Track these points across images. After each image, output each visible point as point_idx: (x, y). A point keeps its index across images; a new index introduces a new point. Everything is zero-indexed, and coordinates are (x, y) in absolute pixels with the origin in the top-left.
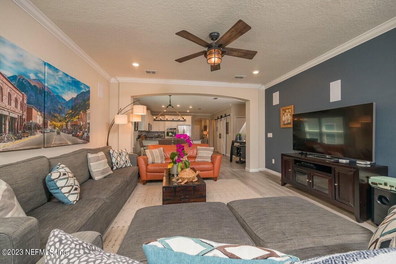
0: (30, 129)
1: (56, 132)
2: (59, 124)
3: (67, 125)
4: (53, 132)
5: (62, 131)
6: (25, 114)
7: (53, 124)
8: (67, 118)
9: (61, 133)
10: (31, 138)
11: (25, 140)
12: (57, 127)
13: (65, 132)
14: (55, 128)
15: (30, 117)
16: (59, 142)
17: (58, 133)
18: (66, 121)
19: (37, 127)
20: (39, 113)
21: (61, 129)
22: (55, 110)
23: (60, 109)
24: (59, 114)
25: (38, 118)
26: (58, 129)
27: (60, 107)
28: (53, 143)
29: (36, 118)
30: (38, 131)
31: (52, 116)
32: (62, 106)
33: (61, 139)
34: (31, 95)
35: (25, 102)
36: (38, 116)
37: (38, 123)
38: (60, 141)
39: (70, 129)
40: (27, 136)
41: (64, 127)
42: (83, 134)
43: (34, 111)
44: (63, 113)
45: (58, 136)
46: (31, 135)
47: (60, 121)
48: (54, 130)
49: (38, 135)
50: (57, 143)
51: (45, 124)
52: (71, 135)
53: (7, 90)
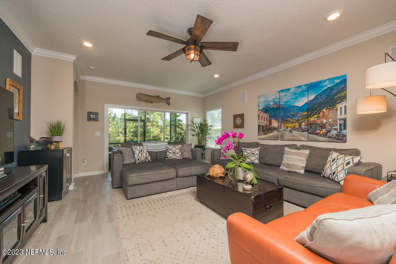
0: (270, 130)
1: (288, 131)
2: (291, 125)
3: (300, 126)
4: (286, 131)
5: (295, 130)
6: (268, 123)
7: (285, 126)
8: (300, 119)
9: (293, 131)
10: (271, 134)
11: (268, 135)
12: (290, 127)
13: (298, 131)
14: (287, 128)
15: (270, 124)
16: (291, 138)
17: (291, 131)
18: (300, 122)
19: (275, 129)
20: (276, 121)
21: (294, 128)
22: (287, 117)
23: (292, 114)
24: (291, 118)
25: (275, 124)
26: (290, 128)
27: (292, 113)
28: (286, 138)
29: (274, 124)
30: (275, 131)
31: (285, 121)
32: (294, 112)
34: (271, 113)
35: (268, 117)
36: (275, 123)
37: (275, 126)
38: (292, 137)
39: (305, 128)
40: (269, 133)
41: (298, 127)
42: (329, 131)
43: (273, 121)
44: (295, 117)
45: (291, 134)
46: (271, 133)
47: (292, 123)
48: (287, 130)
49: (275, 133)
50: (289, 138)
51: (280, 126)
52: (307, 133)
53: (261, 115)
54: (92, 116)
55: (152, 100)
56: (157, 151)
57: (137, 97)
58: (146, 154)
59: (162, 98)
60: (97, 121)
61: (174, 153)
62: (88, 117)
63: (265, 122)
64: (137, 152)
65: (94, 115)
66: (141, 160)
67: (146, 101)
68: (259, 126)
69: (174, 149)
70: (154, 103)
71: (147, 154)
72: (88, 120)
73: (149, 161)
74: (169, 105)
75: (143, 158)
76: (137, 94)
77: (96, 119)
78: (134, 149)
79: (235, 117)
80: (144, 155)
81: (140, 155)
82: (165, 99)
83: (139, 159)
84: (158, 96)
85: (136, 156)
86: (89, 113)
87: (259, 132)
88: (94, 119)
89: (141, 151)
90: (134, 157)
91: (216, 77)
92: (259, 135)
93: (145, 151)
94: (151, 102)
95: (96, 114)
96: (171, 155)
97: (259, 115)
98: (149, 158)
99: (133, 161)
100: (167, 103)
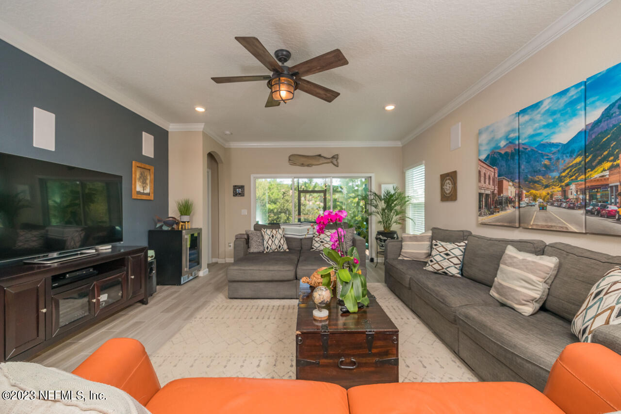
0: (501, 203)
1: (537, 206)
2: (544, 192)
3: (564, 193)
4: (531, 206)
5: (552, 204)
6: (496, 188)
7: (531, 194)
8: (565, 177)
9: (549, 207)
10: (502, 213)
11: (497, 215)
12: (540, 197)
13: (560, 206)
14: (535, 200)
15: (501, 190)
16: (544, 224)
17: (543, 208)
18: (563, 184)
19: (509, 201)
20: (511, 183)
21: (550, 200)
22: (535, 172)
23: (545, 166)
24: (543, 175)
25: (510, 190)
26: (541, 200)
27: (546, 162)
28: (532, 223)
29: (507, 189)
30: (510, 205)
31: (530, 182)
32: (550, 159)
33: (549, 219)
34: (502, 166)
35: (496, 176)
36: (509, 187)
37: (510, 195)
38: (546, 221)
39: (577, 199)
40: (498, 212)
41: (558, 195)
43: (505, 182)
44: (553, 171)
45: (543, 213)
46: (502, 210)
47: (547, 186)
48: (534, 203)
49: (510, 211)
50: (539, 224)
51: (520, 196)
52: (582, 211)
53: (483, 171)
54: (238, 190)
55: (310, 162)
56: (301, 237)
57: (289, 160)
58: (280, 241)
59: (325, 157)
60: (243, 196)
61: (322, 242)
62: (233, 192)
63: (491, 187)
64: (266, 237)
65: (240, 189)
66: (271, 248)
67: (303, 165)
68: (480, 195)
69: (322, 236)
71: (282, 241)
72: (234, 196)
73: (285, 251)
74: (338, 166)
75: (274, 247)
76: (290, 157)
77: (242, 194)
78: (263, 233)
79: (443, 177)
80: (277, 242)
81: (270, 242)
82: (329, 159)
83: (268, 248)
84: (320, 156)
85: (265, 243)
86: (235, 187)
87: (480, 208)
88: (240, 194)
89: (273, 236)
90: (263, 245)
91: (389, 110)
92: (480, 215)
93: (279, 236)
94: (308, 166)
95: (242, 187)
96: (317, 245)
97: (480, 172)
98: (285, 247)
99: (261, 249)
100: (334, 164)
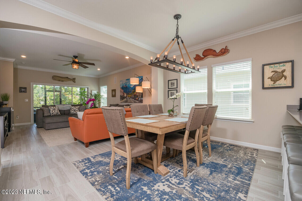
2: (130, 96)
3: (132, 96)
10: (124, 100)
13: (132, 98)
15: (124, 95)
17: (130, 99)
19: (125, 97)
23: (130, 91)
28: (128, 102)
31: (128, 94)
33: (130, 101)
34: (124, 90)
35: (123, 92)
42: (139, 99)
43: (125, 93)
47: (130, 95)
48: (128, 98)
51: (127, 96)
52: (134, 99)
53: (121, 90)
54: (22, 89)
55: (63, 80)
56: (64, 110)
57: (53, 78)
58: (57, 111)
59: (70, 79)
60: (26, 92)
61: (75, 110)
62: (20, 90)
63: (122, 94)
64: (52, 110)
65: (24, 89)
67: (59, 81)
68: (121, 96)
69: (75, 108)
70: (64, 82)
71: (58, 111)
72: (20, 92)
73: (59, 115)
74: (75, 83)
75: (55, 113)
76: (53, 76)
77: (25, 92)
78: (50, 108)
80: (56, 111)
81: (53, 111)
82: (72, 79)
83: (53, 114)
84: (67, 77)
85: (51, 112)
86: (21, 88)
87: (120, 99)
88: (24, 91)
89: (54, 109)
90: (50, 113)
91: (98, 70)
93: (57, 109)
94: (62, 81)
96: (73, 112)
97: (120, 90)
98: (59, 113)
99: (49, 114)
100: (73, 82)
